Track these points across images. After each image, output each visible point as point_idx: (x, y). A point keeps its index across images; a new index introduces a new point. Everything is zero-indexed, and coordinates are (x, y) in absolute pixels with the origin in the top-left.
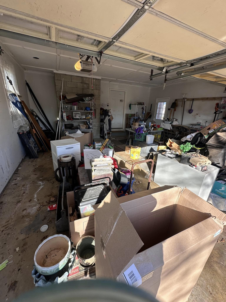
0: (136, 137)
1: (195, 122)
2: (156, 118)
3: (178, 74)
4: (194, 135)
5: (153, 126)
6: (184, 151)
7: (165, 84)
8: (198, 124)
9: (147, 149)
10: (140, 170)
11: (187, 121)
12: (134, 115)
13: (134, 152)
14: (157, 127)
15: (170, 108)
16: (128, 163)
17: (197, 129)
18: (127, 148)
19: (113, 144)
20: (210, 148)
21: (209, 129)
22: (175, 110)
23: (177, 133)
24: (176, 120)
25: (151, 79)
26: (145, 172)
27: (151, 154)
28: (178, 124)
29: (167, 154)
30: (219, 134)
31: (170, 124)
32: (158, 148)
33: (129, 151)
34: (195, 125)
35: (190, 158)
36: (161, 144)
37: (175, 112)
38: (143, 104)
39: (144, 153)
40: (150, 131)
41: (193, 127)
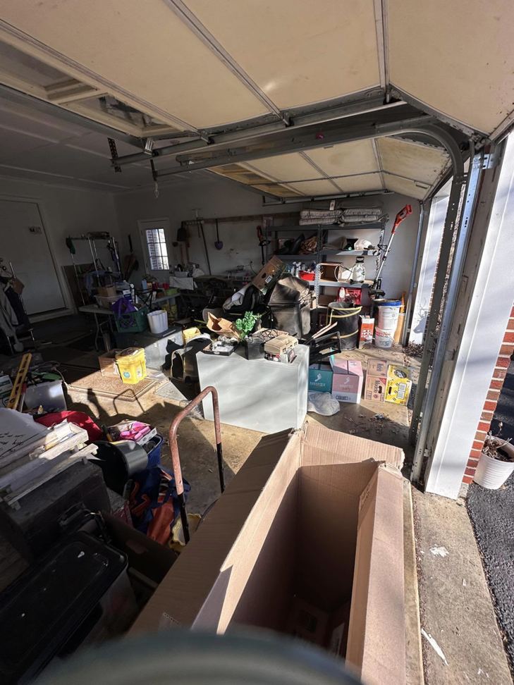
0: (121, 326)
1: (233, 266)
2: (153, 268)
3: (180, 162)
4: (242, 292)
5: (154, 288)
6: (246, 331)
7: (157, 185)
8: (240, 268)
9: (160, 347)
10: (163, 405)
11: (219, 265)
12: (90, 267)
13: (129, 366)
14: (163, 289)
15: (175, 241)
16: (122, 399)
17: (241, 278)
18: (102, 360)
19: (54, 364)
20: (276, 311)
21: (264, 276)
22: (188, 246)
23: (208, 293)
24: (198, 266)
25: (118, 169)
26: (177, 403)
27: (173, 357)
28: (204, 274)
29: (215, 348)
30: (281, 282)
31: (188, 276)
32: (184, 337)
33: (112, 367)
34: (236, 271)
35: (263, 345)
36: (185, 324)
37: (189, 249)
38: (108, 236)
39: (155, 359)
40: (151, 301)
41: (233, 275)
